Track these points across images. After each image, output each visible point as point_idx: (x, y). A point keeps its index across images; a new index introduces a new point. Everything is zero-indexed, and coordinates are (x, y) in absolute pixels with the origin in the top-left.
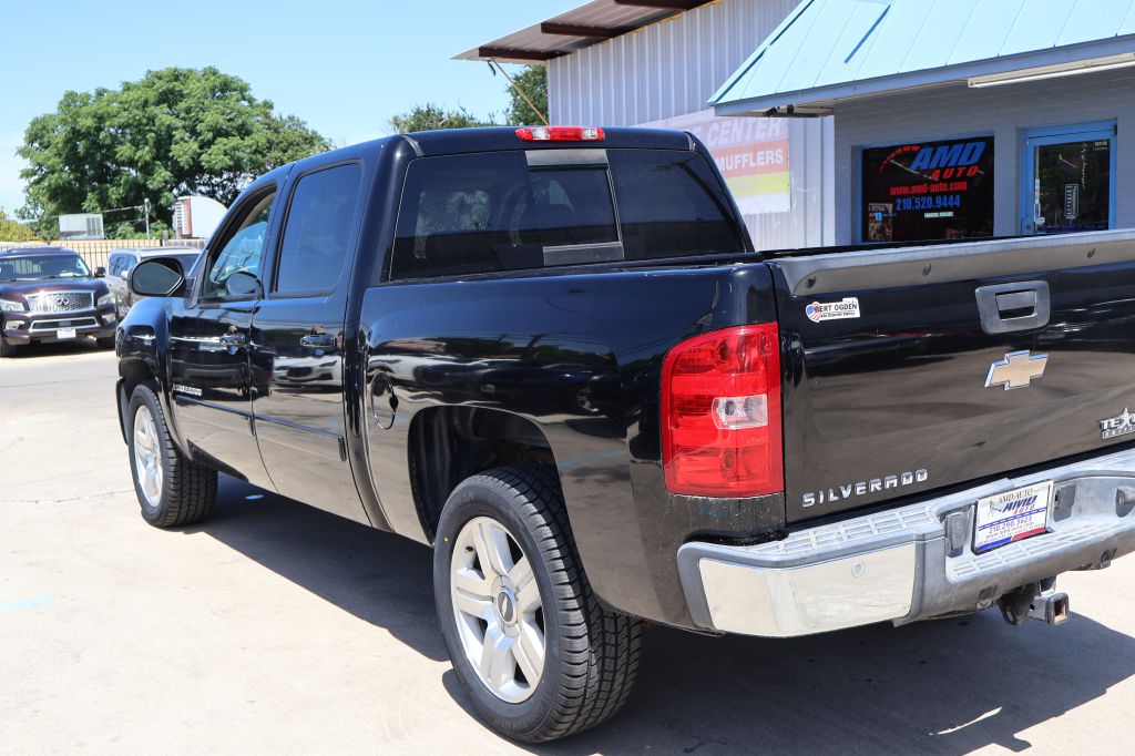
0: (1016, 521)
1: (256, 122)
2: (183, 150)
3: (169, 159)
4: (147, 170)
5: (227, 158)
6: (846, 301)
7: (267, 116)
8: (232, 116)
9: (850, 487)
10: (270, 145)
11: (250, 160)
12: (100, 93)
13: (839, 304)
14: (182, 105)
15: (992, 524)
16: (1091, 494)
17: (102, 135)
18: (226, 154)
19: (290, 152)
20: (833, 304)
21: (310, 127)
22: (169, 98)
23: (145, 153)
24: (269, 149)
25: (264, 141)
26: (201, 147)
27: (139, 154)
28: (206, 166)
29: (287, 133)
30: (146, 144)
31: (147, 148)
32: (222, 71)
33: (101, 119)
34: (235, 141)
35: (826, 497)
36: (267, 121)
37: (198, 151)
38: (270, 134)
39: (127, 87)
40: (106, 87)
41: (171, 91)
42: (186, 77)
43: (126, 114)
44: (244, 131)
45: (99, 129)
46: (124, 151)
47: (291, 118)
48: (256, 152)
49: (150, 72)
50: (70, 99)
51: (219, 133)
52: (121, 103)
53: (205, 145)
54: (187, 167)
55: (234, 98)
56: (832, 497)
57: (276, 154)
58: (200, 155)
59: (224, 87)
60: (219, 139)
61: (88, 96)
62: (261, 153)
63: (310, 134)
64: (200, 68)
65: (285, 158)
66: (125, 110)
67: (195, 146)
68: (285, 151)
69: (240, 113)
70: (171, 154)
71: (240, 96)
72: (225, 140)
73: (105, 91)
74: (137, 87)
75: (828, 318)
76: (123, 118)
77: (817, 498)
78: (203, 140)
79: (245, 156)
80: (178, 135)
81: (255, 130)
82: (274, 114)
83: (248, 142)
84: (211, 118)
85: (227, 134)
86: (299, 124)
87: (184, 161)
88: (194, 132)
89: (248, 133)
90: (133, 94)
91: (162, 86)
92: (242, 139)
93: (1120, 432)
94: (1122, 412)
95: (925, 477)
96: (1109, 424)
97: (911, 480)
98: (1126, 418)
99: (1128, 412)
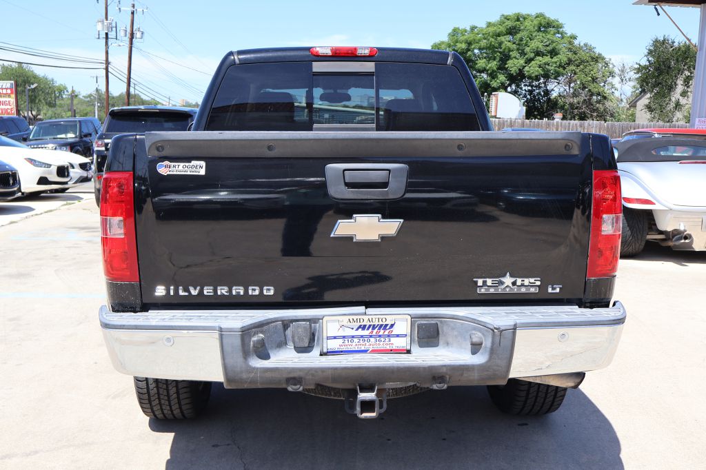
0: (372, 340)
1: (562, 47)
2: (514, 65)
3: (506, 69)
4: (493, 75)
5: (540, 70)
6: (194, 163)
7: (570, 43)
8: (547, 43)
9: (198, 288)
10: (570, 62)
11: (555, 71)
12: (473, 28)
13: (187, 164)
14: (518, 36)
15: (344, 337)
16: (456, 333)
17: (469, 53)
18: (540, 67)
19: (582, 67)
20: (182, 164)
21: (597, 51)
22: (512, 31)
23: (493, 65)
24: (568, 64)
25: (566, 59)
26: (526, 63)
27: (490, 65)
28: (527, 74)
29: (583, 55)
30: (494, 60)
31: (495, 63)
32: (547, 15)
33: (470, 44)
34: (547, 59)
35: (176, 291)
36: (570, 46)
37: (524, 64)
38: (570, 55)
39: (489, 25)
40: (476, 25)
41: (514, 28)
42: (525, 19)
43: (485, 41)
44: (554, 53)
45: (468, 50)
46: (481, 63)
47: (586, 45)
48: (560, 66)
49: (503, 15)
50: (455, 32)
51: (538, 53)
52: (483, 34)
53: (529, 61)
54: (515, 74)
55: (552, 32)
56: (181, 293)
57: (572, 67)
58: (524, 67)
59: (546, 26)
60: (538, 58)
61: (466, 31)
62: (562, 67)
63: (597, 55)
64: (534, 13)
65: (578, 71)
66: (485, 39)
67: (522, 62)
68: (578, 66)
69: (553, 42)
70: (507, 66)
71: (556, 31)
72: (540, 58)
73: (476, 27)
74: (494, 25)
75: (175, 173)
76: (483, 43)
77: (168, 291)
78: (527, 58)
79: (552, 68)
80: (513, 54)
81: (561, 53)
82: (576, 42)
83: (555, 59)
84: (535, 44)
85: (543, 55)
86: (591, 49)
87: (514, 70)
88: (523, 53)
89: (557, 54)
90: (491, 29)
91: (509, 24)
92: (552, 58)
93: (500, 291)
94: (504, 276)
95: (272, 293)
96: (485, 282)
97: (257, 292)
98: (508, 280)
99: (511, 276)
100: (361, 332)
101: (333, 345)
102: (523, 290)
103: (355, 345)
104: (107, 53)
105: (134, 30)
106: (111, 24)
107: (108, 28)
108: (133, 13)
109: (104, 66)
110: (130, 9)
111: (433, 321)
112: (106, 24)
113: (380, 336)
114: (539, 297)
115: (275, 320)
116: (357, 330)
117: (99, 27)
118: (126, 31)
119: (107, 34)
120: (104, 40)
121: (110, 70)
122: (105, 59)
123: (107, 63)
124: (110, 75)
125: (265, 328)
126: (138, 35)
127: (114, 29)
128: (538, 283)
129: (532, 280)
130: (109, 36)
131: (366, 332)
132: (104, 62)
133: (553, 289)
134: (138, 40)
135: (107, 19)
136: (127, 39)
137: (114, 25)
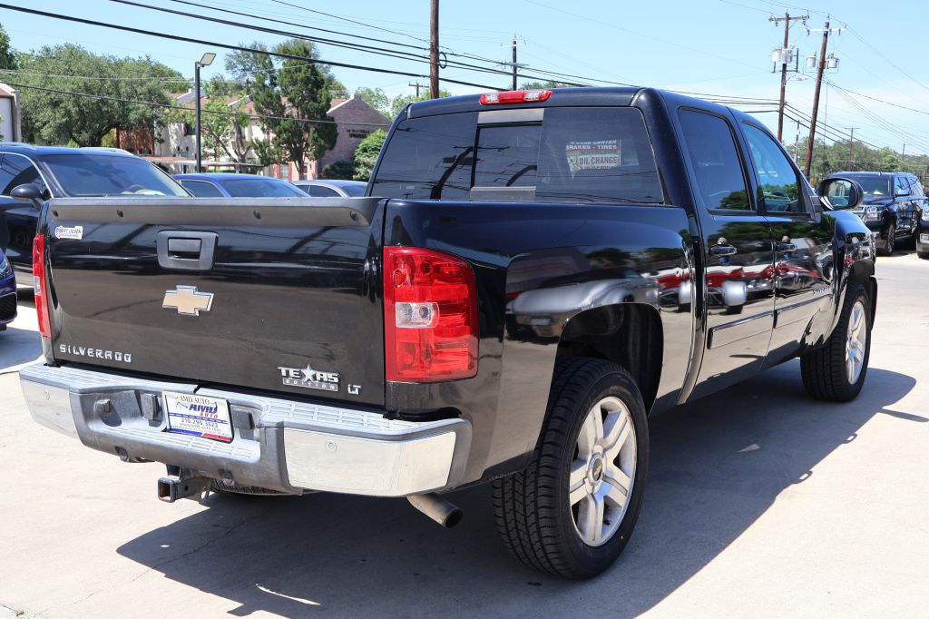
0: (203, 422)
6: (77, 228)
9: (85, 349)
13: (73, 229)
15: (182, 415)
35: (72, 350)
56: (74, 352)
75: (64, 237)
77: (67, 349)
93: (303, 385)
94: (306, 367)
95: (129, 361)
96: (288, 372)
97: (120, 359)
98: (308, 373)
99: (313, 368)
100: (193, 413)
101: (176, 422)
102: (324, 386)
103: (191, 426)
104: (783, 90)
105: (826, 56)
106: (790, 52)
107: (786, 58)
108: (826, 35)
109: (778, 108)
110: (823, 30)
111: (248, 410)
112: (784, 52)
113: (209, 419)
114: (340, 397)
115: (127, 389)
116: (190, 409)
117: (776, 57)
118: (815, 59)
119: (785, 66)
120: (781, 74)
121: (785, 111)
122: (779, 98)
123: (783, 103)
124: (785, 118)
125: (115, 394)
126: (831, 63)
127: (794, 58)
128: (336, 380)
129: (330, 376)
130: (788, 69)
131: (198, 413)
132: (779, 102)
133: (353, 389)
134: (829, 71)
135: (786, 46)
136: (816, 70)
137: (795, 53)
